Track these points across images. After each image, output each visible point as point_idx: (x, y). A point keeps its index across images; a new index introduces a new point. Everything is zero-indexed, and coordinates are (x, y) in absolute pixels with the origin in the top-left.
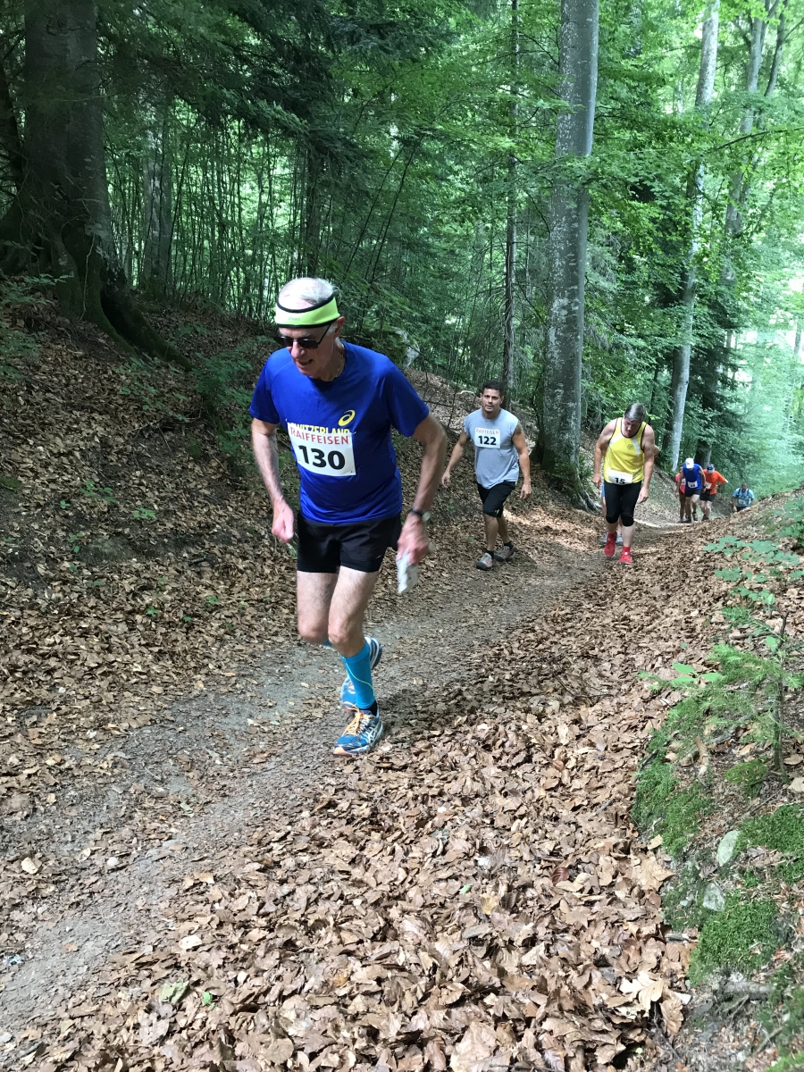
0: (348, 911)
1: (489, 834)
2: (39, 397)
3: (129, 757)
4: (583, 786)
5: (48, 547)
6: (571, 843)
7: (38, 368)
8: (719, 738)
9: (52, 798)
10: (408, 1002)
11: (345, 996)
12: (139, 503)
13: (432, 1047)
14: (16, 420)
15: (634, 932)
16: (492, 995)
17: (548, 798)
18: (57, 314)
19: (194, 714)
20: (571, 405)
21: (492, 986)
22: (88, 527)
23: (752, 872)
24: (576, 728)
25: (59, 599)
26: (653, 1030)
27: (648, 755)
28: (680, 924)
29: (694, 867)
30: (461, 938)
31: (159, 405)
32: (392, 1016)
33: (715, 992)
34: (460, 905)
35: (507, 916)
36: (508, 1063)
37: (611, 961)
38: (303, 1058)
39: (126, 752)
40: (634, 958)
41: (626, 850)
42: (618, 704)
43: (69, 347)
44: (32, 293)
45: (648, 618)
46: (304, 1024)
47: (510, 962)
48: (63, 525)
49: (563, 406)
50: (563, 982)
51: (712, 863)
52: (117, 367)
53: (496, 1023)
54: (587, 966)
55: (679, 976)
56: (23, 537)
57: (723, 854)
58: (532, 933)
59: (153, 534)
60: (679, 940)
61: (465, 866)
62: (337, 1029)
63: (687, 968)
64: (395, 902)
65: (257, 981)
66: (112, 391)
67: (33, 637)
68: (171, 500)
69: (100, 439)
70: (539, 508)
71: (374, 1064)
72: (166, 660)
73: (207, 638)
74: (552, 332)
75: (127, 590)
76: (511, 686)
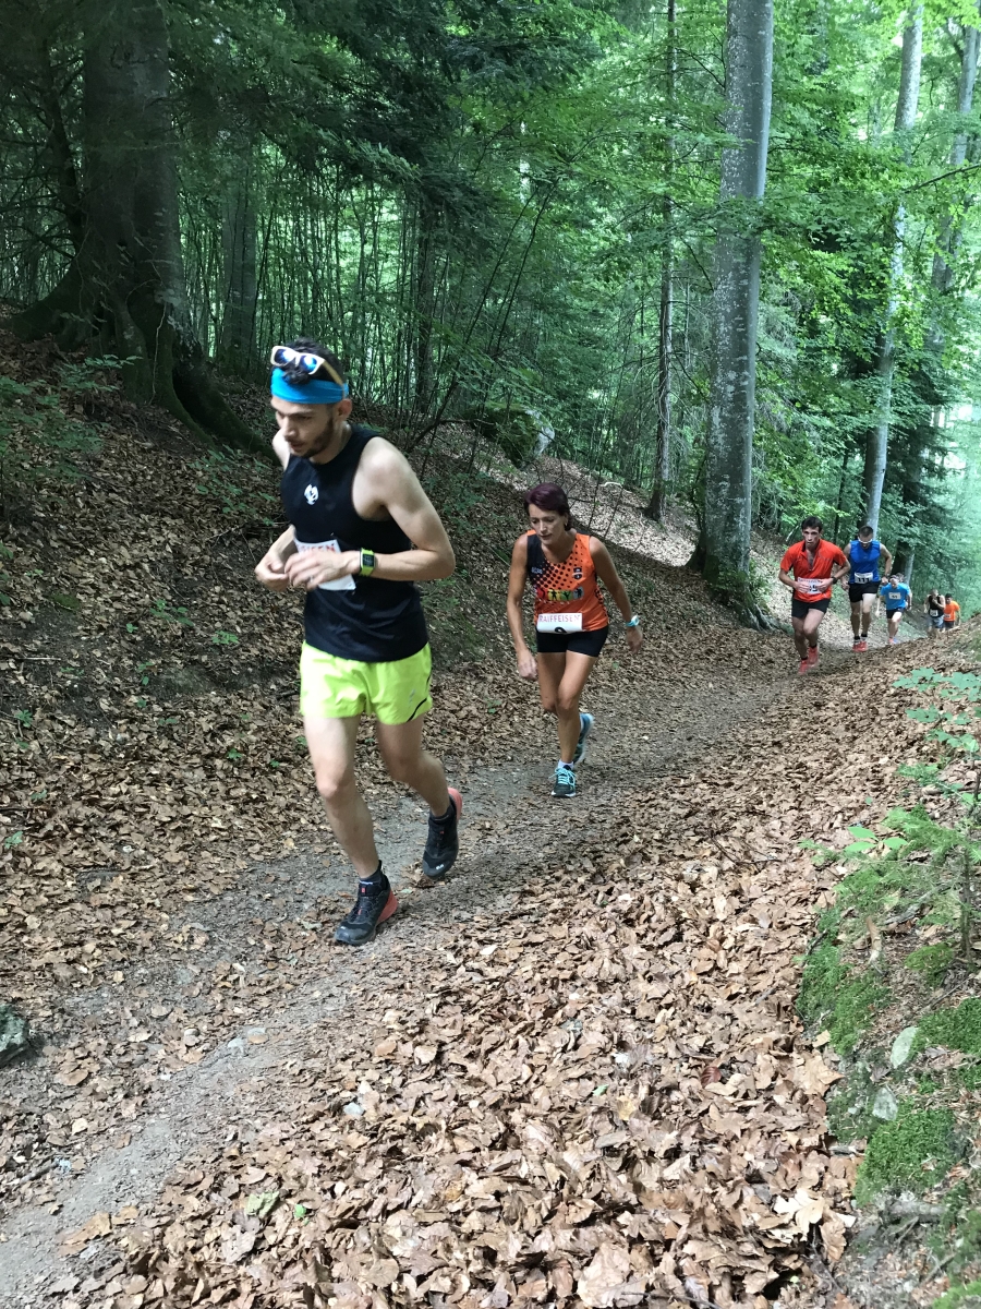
0: (463, 1113)
1: (629, 1026)
2: (100, 498)
3: (207, 929)
4: (742, 970)
5: (112, 679)
6: (726, 1038)
7: (100, 463)
8: (900, 917)
9: (119, 977)
10: (531, 1220)
11: (458, 1212)
12: (218, 625)
13: (560, 1273)
14: (74, 526)
15: (794, 1144)
16: (627, 1213)
17: (700, 985)
18: (122, 398)
19: (284, 877)
20: (739, 500)
21: (627, 1203)
22: (159, 655)
23: (929, 1076)
24: (735, 900)
25: (125, 740)
26: (812, 1257)
27: (819, 935)
28: (847, 1135)
29: (864, 1069)
30: (594, 1148)
31: (242, 506)
32: (511, 1235)
33: (881, 1213)
34: (593, 1109)
35: (648, 1123)
36: (643, 1290)
37: (765, 1177)
38: (409, 1281)
39: (204, 923)
40: (793, 1173)
41: (789, 1048)
42: (787, 872)
43: (136, 437)
44: (90, 378)
45: (829, 765)
46: (411, 1243)
47: (649, 1176)
48: (129, 652)
49: (728, 502)
50: (709, 1200)
51: (885, 1065)
52: (192, 461)
53: (630, 1245)
54: (738, 1182)
55: (844, 1195)
56: (83, 667)
57: (898, 1054)
58: (675, 1142)
59: (235, 662)
60: (845, 1154)
61: (600, 1066)
62: (448, 1249)
63: (853, 1185)
64: (517, 1104)
65: (357, 1193)
66: (187, 490)
67: (95, 786)
68: (256, 620)
69: (173, 548)
70: (700, 627)
71: (491, 1290)
72: (251, 813)
73: (298, 786)
74: (716, 412)
75: (205, 730)
76: (660, 848)
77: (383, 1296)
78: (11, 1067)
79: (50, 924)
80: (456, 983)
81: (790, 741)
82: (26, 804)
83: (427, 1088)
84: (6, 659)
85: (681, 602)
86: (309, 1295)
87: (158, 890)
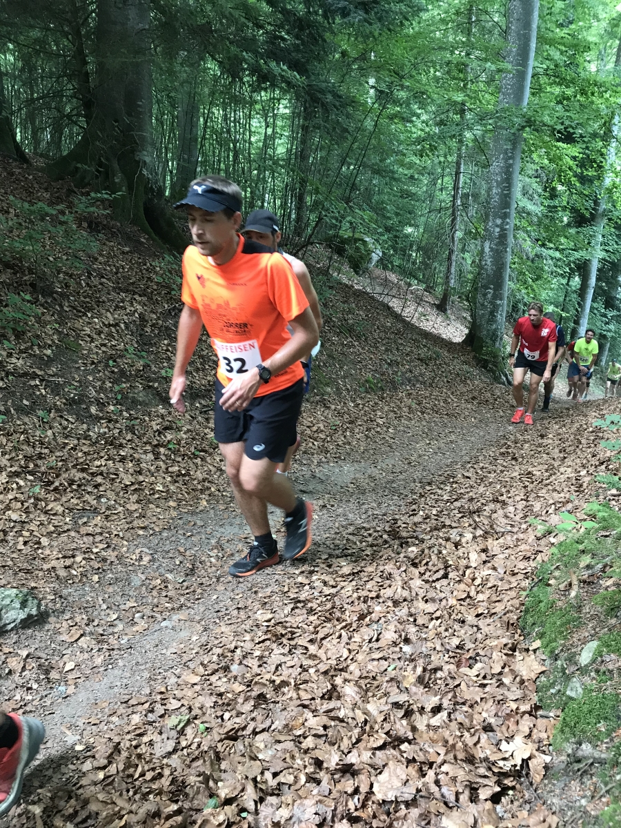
0: (305, 676)
1: (412, 629)
2: (95, 281)
3: (151, 552)
4: (485, 599)
5: (99, 394)
6: (473, 640)
7: (96, 259)
8: (590, 572)
9: (96, 578)
10: (346, 744)
11: (300, 736)
12: (165, 364)
13: (363, 777)
14: (79, 298)
15: (514, 709)
16: (406, 744)
17: (458, 606)
18: (112, 219)
19: (199, 523)
20: (499, 302)
21: (407, 738)
22: (128, 381)
23: (605, 672)
24: (483, 556)
25: (105, 433)
26: (522, 779)
27: (536, 580)
28: (549, 706)
29: (562, 665)
30: (386, 703)
32: (333, 752)
33: (568, 755)
34: (387, 679)
35: (421, 689)
36: (414, 792)
37: (495, 728)
38: (268, 775)
39: (149, 548)
40: (513, 727)
41: (513, 649)
42: (517, 539)
43: (119, 244)
44: (92, 205)
45: (548, 474)
46: (270, 752)
47: (421, 722)
48: (110, 378)
49: (492, 303)
50: (458, 740)
51: (576, 664)
52: (154, 261)
53: (408, 763)
54: (477, 730)
55: (545, 743)
56: (81, 386)
57: (585, 658)
58: (438, 703)
60: (547, 717)
61: (393, 652)
62: (293, 757)
63: (551, 737)
64: (339, 673)
65: (238, 720)
66: (149, 278)
67: (86, 460)
69: (139, 315)
70: (468, 382)
71: (319, 784)
72: (180, 482)
73: (211, 467)
74: (487, 245)
75: (155, 429)
76: (437, 520)
77: (251, 783)
78: (29, 628)
79: (55, 544)
80: (304, 595)
81: (523, 457)
82: (43, 469)
83: (284, 659)
84: (34, 379)
85: (457, 366)
86: (207, 779)
87: (122, 527)
